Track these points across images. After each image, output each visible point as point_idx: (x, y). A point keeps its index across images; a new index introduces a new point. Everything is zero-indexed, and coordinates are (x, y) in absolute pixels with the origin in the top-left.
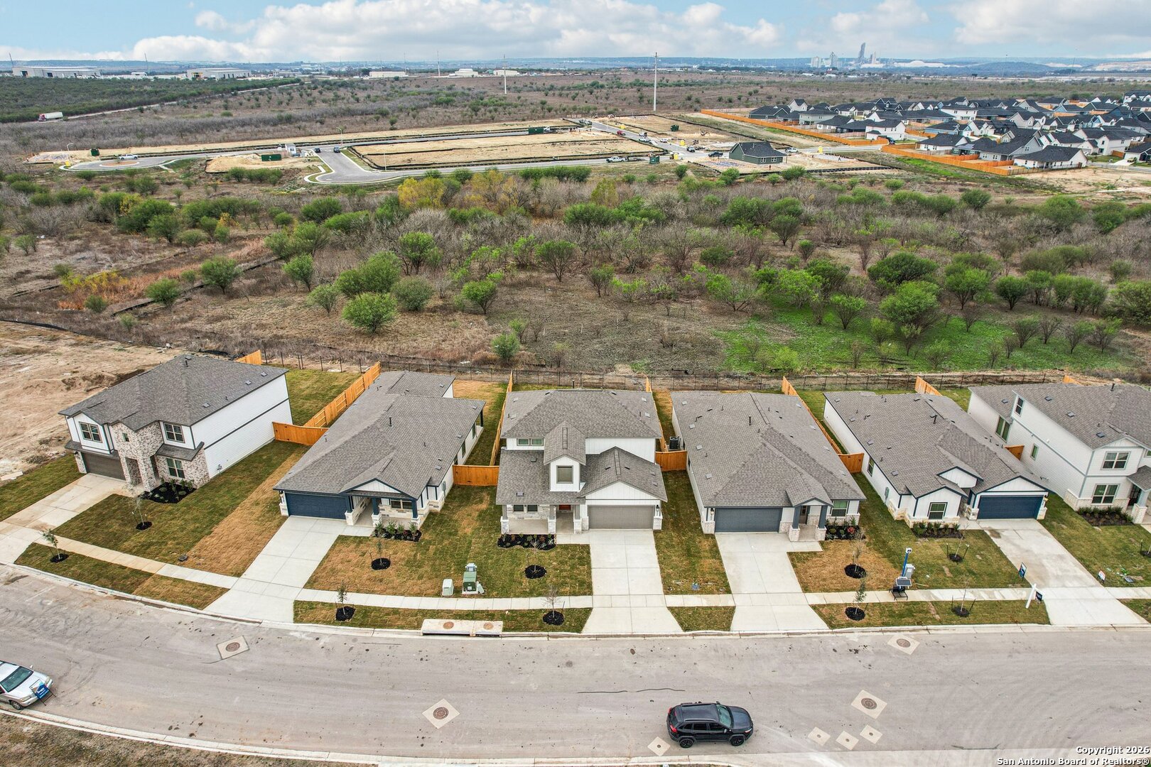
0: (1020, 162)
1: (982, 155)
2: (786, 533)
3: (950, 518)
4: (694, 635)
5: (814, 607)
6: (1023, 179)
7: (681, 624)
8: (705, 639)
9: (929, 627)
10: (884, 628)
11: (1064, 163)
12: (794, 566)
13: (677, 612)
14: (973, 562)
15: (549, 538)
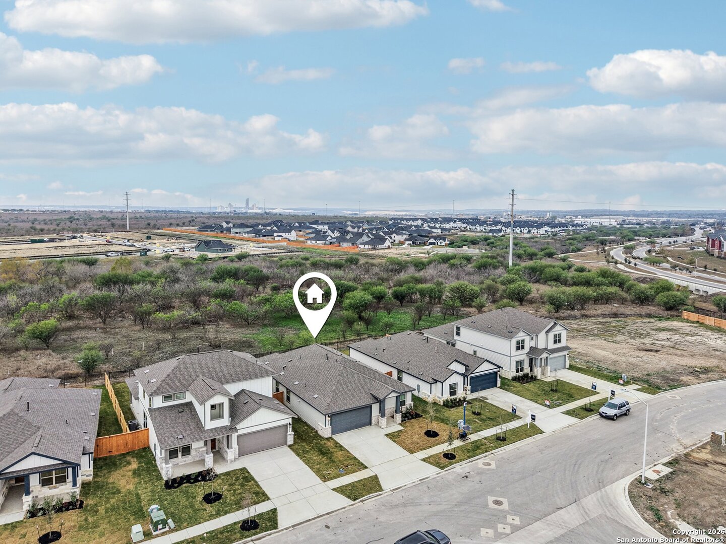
0: (362, 246)
1: (341, 244)
2: (378, 424)
3: (460, 394)
4: (362, 501)
5: (424, 460)
6: (366, 254)
7: (349, 497)
8: (370, 502)
9: (493, 451)
10: (470, 460)
11: (382, 246)
12: (395, 441)
13: (341, 490)
14: (486, 413)
15: (209, 471)
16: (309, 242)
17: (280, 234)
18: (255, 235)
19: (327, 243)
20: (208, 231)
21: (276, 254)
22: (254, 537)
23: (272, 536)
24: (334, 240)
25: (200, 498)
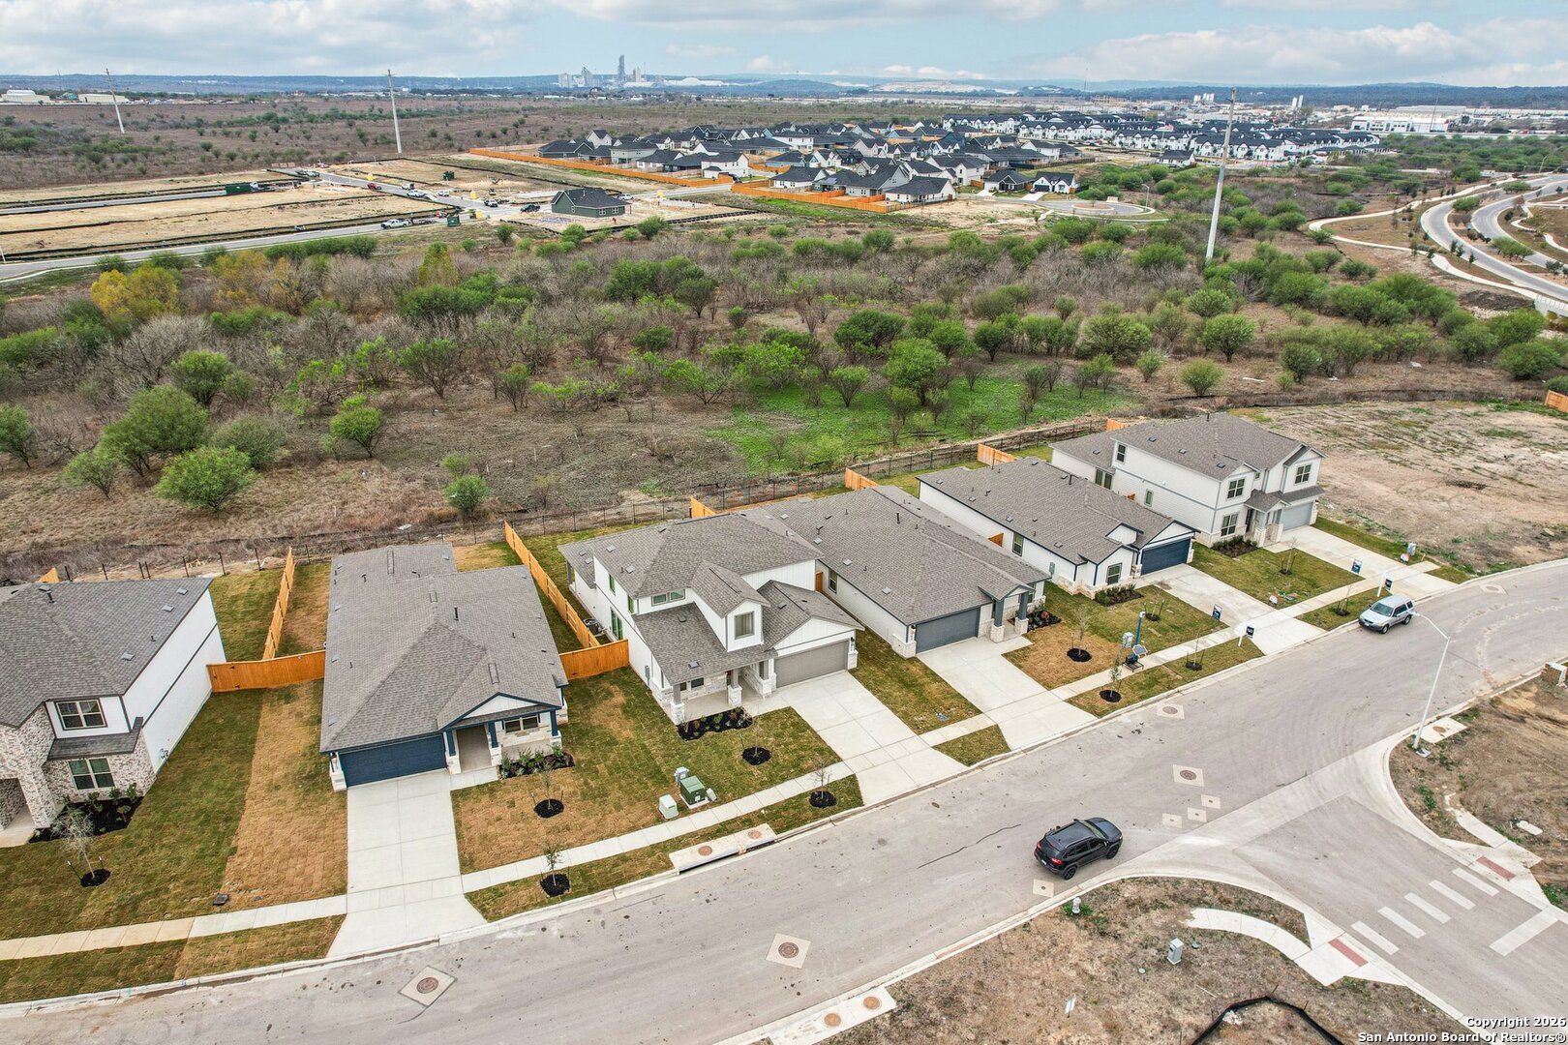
0: (892, 197)
1: (848, 190)
2: (988, 635)
3: (1125, 580)
4: (980, 767)
5: (1070, 701)
6: (904, 216)
7: (960, 760)
8: (992, 768)
9: (1180, 688)
10: (1144, 702)
11: (936, 196)
12: (1020, 667)
13: (946, 748)
14: (1169, 617)
15: (740, 712)
16: (778, 184)
17: (714, 164)
18: (661, 165)
19: (817, 186)
20: (561, 156)
21: (716, 220)
22: (832, 817)
23: (858, 815)
24: (831, 181)
25: (738, 755)
